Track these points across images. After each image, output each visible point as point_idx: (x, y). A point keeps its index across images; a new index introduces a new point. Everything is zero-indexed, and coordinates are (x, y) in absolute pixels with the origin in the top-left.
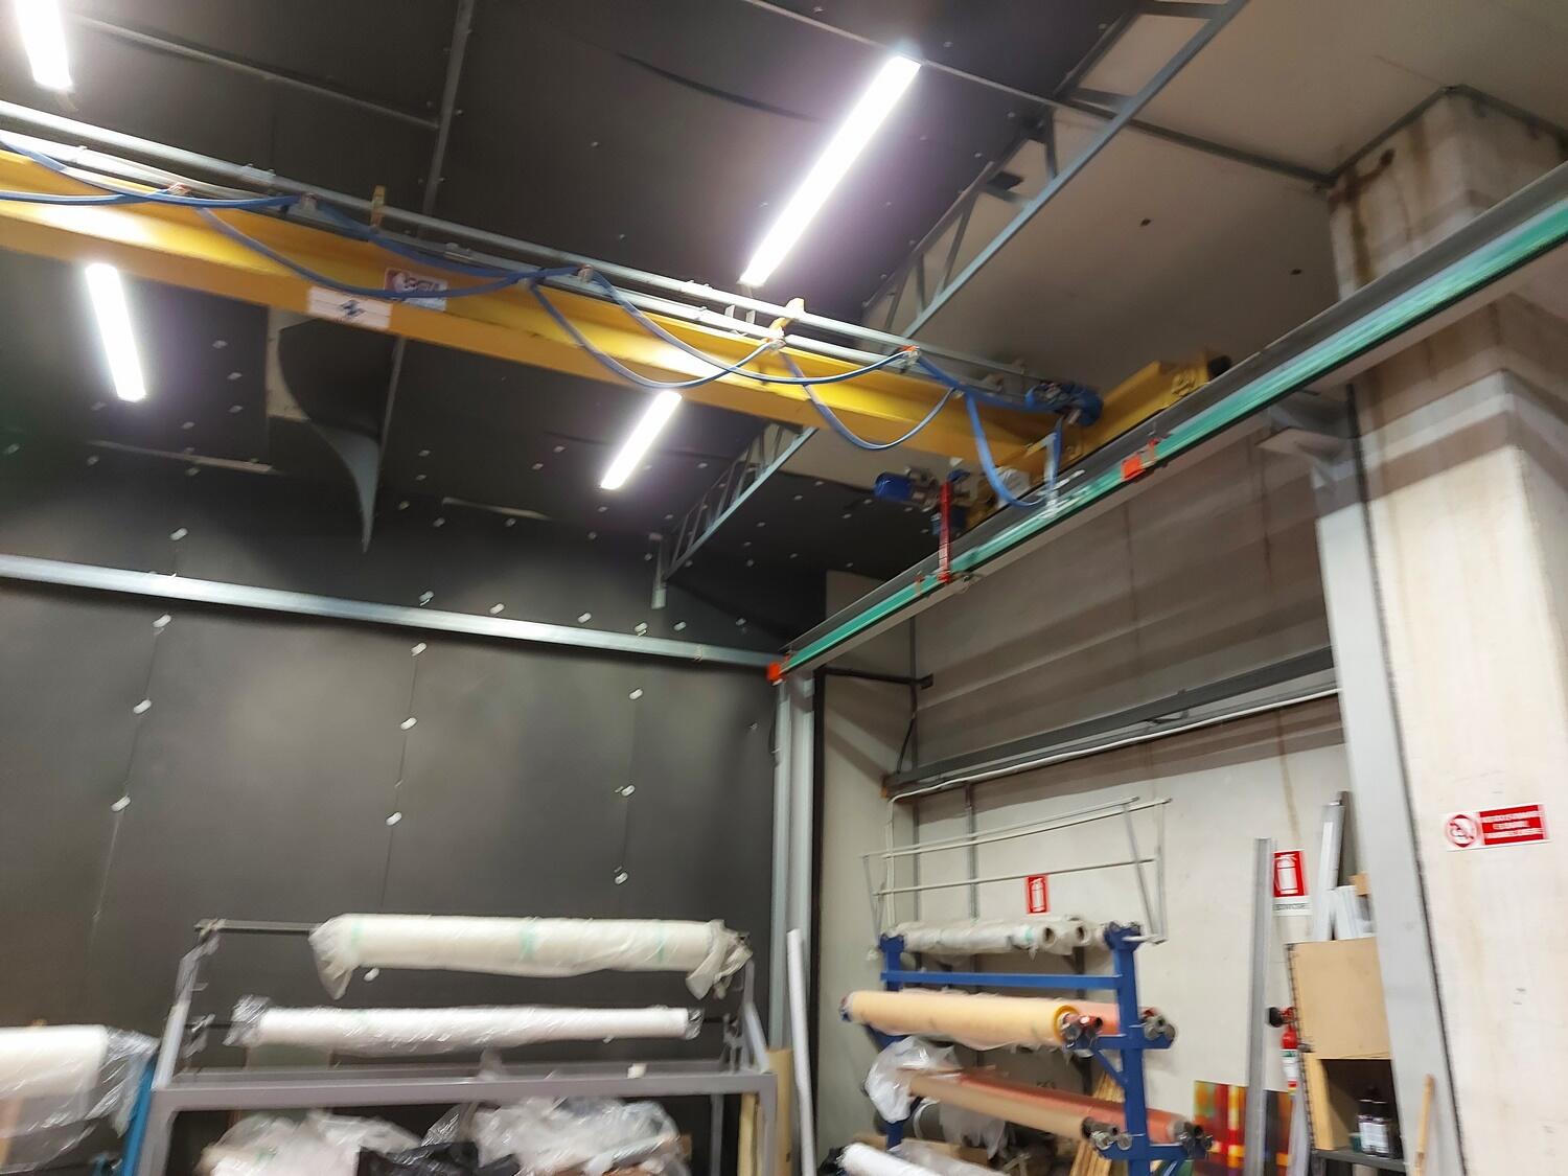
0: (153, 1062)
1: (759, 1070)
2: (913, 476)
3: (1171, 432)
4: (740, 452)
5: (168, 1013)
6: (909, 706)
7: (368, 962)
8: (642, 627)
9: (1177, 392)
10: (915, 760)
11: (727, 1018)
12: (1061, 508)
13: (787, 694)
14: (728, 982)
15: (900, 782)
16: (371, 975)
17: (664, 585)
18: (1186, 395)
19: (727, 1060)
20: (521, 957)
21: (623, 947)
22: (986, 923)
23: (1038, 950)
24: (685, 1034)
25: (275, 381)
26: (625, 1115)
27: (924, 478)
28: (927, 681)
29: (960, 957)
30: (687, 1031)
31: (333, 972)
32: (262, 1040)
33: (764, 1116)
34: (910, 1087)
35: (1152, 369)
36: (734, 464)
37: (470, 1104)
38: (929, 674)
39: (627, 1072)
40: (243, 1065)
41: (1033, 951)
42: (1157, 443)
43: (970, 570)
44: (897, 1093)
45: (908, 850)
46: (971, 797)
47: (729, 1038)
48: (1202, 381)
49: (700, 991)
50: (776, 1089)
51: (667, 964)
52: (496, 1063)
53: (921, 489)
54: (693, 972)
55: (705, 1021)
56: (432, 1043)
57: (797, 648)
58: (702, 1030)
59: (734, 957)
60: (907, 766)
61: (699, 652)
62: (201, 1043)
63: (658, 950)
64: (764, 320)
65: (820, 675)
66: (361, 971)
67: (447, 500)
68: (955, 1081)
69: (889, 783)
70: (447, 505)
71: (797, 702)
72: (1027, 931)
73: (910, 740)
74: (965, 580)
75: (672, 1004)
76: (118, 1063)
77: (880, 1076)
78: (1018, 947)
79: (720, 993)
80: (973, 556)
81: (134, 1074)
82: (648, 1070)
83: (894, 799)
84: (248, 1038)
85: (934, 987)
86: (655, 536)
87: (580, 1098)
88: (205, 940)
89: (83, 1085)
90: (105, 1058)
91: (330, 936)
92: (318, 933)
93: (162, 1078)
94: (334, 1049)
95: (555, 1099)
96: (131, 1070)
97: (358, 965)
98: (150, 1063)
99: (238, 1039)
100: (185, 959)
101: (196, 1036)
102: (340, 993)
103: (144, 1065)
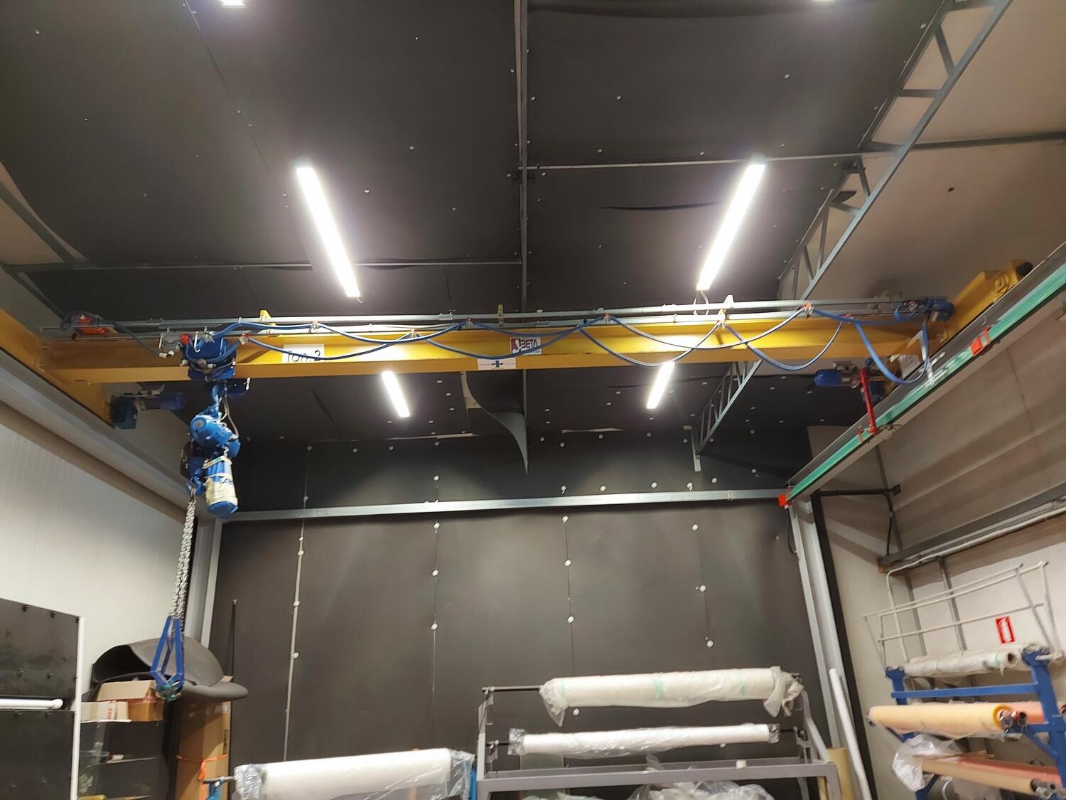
0: (474, 767)
1: (824, 761)
2: (839, 368)
3: (999, 320)
4: (726, 372)
5: (477, 739)
6: (886, 506)
7: (572, 705)
8: (690, 485)
9: (999, 292)
10: (900, 545)
11: (796, 729)
12: (938, 378)
13: (794, 514)
14: (792, 705)
15: (891, 561)
16: (576, 712)
17: (698, 456)
18: (1005, 292)
19: (803, 757)
20: (657, 697)
21: (718, 687)
22: (971, 653)
23: (1005, 669)
24: (770, 740)
25: (467, 393)
26: (741, 794)
27: (847, 368)
28: (897, 489)
29: (957, 679)
30: (771, 737)
31: (555, 711)
32: (526, 752)
33: (832, 793)
34: (922, 768)
35: (981, 277)
36: (724, 378)
37: (645, 785)
38: (896, 484)
39: (735, 765)
40: (519, 768)
41: (1002, 670)
42: (989, 329)
43: (890, 423)
44: (914, 773)
45: (906, 606)
46: (944, 566)
47: (799, 741)
48: (1014, 281)
49: (774, 712)
50: (838, 773)
51: (748, 696)
52: (656, 763)
53: (846, 375)
54: (766, 700)
55: (782, 731)
56: (616, 751)
57: (794, 484)
58: (780, 738)
59: (792, 689)
60: (894, 549)
61: (730, 495)
62: (495, 755)
63: (740, 688)
65: (816, 498)
66: (569, 710)
67: (564, 431)
68: (956, 762)
69: (883, 563)
70: (564, 434)
71: (802, 517)
72: (996, 657)
73: (893, 531)
74: (890, 430)
75: (756, 721)
76: (458, 766)
77: (901, 761)
78: (991, 669)
79: (788, 713)
80: (889, 414)
81: (467, 773)
82: (748, 764)
83: (889, 574)
84: (518, 751)
85: (944, 700)
86: (687, 427)
87: (710, 782)
88: (488, 697)
89: (444, 779)
90: (452, 764)
91: (550, 690)
92: (543, 689)
93: (480, 775)
94: (564, 755)
95: (696, 783)
96: (465, 770)
97: (567, 707)
98: (473, 766)
99: (514, 751)
100: (480, 708)
101: (493, 751)
102: (561, 724)
103: (471, 767)
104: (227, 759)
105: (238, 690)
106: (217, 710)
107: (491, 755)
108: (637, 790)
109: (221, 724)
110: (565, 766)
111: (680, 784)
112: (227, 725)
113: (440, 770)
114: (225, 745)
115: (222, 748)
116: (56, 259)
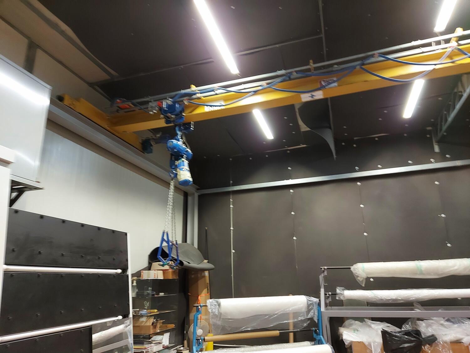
5: (320, 291)
8: (432, 160)
16: (372, 280)
17: (437, 144)
25: (301, 122)
31: (360, 279)
32: (346, 298)
36: (453, 94)
37: (414, 318)
40: (343, 306)
52: (420, 307)
56: (396, 300)
62: (330, 299)
64: (447, 41)
66: (368, 279)
67: (355, 138)
70: (355, 140)
76: (311, 304)
84: (342, 298)
86: (429, 128)
87: (454, 318)
88: (324, 271)
89: (304, 310)
90: (308, 303)
91: (356, 269)
92: (352, 268)
93: (323, 309)
94: (367, 301)
95: (444, 318)
96: (315, 306)
97: (366, 277)
98: (318, 304)
99: (339, 298)
100: (320, 277)
101: (328, 297)
102: (363, 285)
103: (317, 305)
104: (209, 296)
105: (210, 266)
106: (203, 274)
107: (327, 299)
108: (409, 320)
109: (205, 281)
110: (368, 306)
111: (434, 318)
112: (208, 281)
113: (302, 305)
114: (208, 289)
115: (206, 291)
116: (107, 77)
